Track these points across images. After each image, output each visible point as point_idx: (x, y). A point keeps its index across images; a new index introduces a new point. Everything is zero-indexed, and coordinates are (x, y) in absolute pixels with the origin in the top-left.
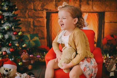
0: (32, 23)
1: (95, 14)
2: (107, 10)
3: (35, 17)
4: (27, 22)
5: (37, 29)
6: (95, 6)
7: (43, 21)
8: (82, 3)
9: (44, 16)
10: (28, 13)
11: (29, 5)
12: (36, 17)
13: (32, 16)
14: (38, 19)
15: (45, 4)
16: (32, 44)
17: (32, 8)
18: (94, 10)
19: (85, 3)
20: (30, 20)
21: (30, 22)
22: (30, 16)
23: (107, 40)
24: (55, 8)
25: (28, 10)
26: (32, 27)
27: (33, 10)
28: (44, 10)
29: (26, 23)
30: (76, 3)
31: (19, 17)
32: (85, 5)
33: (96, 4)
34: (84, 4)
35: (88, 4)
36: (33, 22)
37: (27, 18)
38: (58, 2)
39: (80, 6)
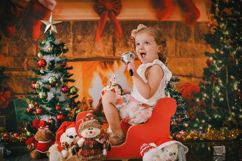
1: (139, 62)
4: (26, 76)
8: (117, 44)
10: (27, 62)
11: (30, 49)
19: (122, 45)
20: (30, 73)
22: (30, 67)
24: (73, 53)
25: (27, 58)
29: (24, 79)
30: (106, 44)
31: (12, 69)
32: (122, 47)
34: (120, 46)
35: (127, 45)
37: (25, 71)
38: (77, 43)
39: (114, 49)
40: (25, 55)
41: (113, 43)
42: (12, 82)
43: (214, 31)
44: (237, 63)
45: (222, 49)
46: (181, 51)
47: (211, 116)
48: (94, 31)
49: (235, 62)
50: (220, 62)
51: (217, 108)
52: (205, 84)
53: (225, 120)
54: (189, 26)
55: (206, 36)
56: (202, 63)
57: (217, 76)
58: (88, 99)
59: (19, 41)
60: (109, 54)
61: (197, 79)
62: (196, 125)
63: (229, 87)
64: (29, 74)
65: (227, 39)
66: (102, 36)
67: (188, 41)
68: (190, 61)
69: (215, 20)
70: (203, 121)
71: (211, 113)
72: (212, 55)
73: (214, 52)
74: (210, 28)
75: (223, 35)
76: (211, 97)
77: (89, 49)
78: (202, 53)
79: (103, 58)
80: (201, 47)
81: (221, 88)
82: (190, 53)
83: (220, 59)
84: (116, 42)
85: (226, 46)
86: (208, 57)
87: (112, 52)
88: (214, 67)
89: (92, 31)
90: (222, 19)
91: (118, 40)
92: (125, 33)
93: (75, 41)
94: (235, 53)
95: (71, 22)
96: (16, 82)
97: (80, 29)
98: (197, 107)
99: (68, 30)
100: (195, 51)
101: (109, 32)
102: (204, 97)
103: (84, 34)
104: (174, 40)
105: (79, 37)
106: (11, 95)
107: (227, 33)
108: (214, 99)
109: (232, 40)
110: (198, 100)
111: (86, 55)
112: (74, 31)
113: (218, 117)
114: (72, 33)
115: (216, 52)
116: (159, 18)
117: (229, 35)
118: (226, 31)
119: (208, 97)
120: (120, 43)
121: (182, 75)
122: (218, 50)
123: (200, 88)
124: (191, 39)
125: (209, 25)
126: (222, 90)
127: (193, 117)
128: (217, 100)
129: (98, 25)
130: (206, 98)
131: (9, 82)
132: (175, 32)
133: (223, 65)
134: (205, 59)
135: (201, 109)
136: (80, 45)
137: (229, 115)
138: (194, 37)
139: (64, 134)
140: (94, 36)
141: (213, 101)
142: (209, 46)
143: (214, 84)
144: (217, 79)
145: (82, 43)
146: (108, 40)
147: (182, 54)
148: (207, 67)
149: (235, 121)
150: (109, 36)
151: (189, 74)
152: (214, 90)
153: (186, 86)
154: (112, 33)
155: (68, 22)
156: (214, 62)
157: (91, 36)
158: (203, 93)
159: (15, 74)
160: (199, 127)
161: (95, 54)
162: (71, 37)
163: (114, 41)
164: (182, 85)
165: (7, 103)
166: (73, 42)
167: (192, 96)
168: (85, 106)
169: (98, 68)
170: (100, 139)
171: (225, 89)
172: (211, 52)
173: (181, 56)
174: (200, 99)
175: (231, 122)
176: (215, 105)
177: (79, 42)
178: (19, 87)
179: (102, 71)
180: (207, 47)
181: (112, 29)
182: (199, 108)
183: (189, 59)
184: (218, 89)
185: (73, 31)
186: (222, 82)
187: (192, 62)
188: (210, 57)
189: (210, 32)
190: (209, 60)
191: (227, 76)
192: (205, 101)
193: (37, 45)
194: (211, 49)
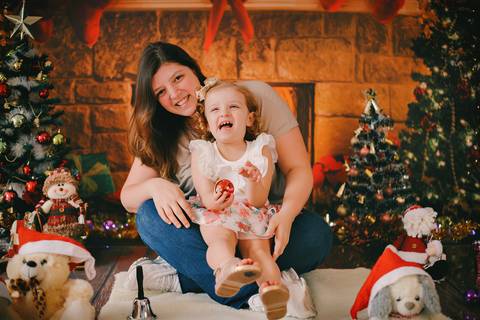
0: (87, 120)
1: (286, 90)
2: (322, 78)
3: (98, 101)
4: (74, 115)
5: (102, 137)
6: (283, 64)
7: (124, 114)
8: (243, 55)
9: (124, 98)
10: (76, 87)
11: (79, 63)
12: (100, 99)
13: (87, 99)
14: (105, 107)
15: (129, 59)
16: (87, 186)
17: (89, 73)
18: (282, 78)
19: (253, 57)
20: (82, 108)
21: (82, 115)
22: (82, 97)
23: (325, 173)
25: (74, 80)
26: (88, 131)
27: (90, 77)
28: (126, 79)
29: (69, 120)
30: (224, 55)
32: (254, 61)
33: (287, 59)
34: (251, 59)
35: (263, 58)
36: (92, 117)
37: (71, 104)
39: (238, 64)
40: (72, 74)
41: (237, 53)
43: (431, 32)
44: (473, 95)
45: (445, 68)
46: (367, 68)
47: (420, 197)
48: (201, 29)
49: (470, 93)
50: (441, 92)
51: (432, 179)
52: (411, 134)
53: (447, 202)
54: (383, 22)
55: (413, 40)
56: (406, 93)
57: (433, 119)
59: (59, 48)
60: (228, 74)
63: (457, 141)
64: (79, 110)
65: (456, 48)
66: (215, 40)
67: (380, 52)
68: (384, 91)
69: (432, 11)
71: (420, 189)
72: (426, 79)
73: (429, 73)
74: (423, 26)
75: (448, 42)
76: (421, 158)
78: (405, 75)
80: (406, 63)
81: (441, 142)
82: (384, 75)
83: (442, 87)
84: (242, 51)
85: (452, 63)
86: (418, 83)
87: (235, 70)
88: (428, 103)
89: (197, 29)
90: (447, 10)
91: (245, 48)
92: (260, 34)
94: (469, 75)
95: (158, 14)
97: (174, 26)
99: (151, 28)
100: (393, 69)
101: (230, 33)
102: (407, 158)
103: (183, 36)
104: (353, 47)
107: (455, 37)
108: (427, 163)
109: (464, 50)
112: (163, 29)
113: (433, 198)
114: (159, 34)
115: (434, 73)
116: (325, 8)
117: (458, 40)
118: (453, 32)
119: (415, 159)
120: (250, 54)
122: (436, 69)
123: (400, 141)
124: (385, 48)
125: (421, 21)
126: (442, 146)
128: (432, 166)
129: (208, 18)
130: (412, 160)
132: (354, 34)
133: (447, 99)
134: (412, 86)
137: (455, 195)
138: (391, 44)
140: (201, 40)
141: (425, 167)
142: (420, 61)
143: (428, 134)
144: (433, 124)
146: (227, 48)
147: (368, 75)
148: (416, 101)
149: (465, 206)
150: (229, 40)
152: (428, 146)
154: (235, 33)
155: (153, 13)
156: (430, 92)
157: (195, 39)
158: (405, 151)
163: (239, 50)
171: (448, 145)
172: (423, 73)
173: (366, 80)
175: (458, 207)
176: (428, 174)
180: (417, 63)
181: (234, 27)
183: (382, 85)
184: (435, 143)
185: (160, 30)
186: (444, 131)
187: (387, 92)
188: (421, 82)
189: (423, 34)
190: (419, 89)
191: (454, 120)
192: (409, 166)
193: (94, 57)
194: (424, 67)
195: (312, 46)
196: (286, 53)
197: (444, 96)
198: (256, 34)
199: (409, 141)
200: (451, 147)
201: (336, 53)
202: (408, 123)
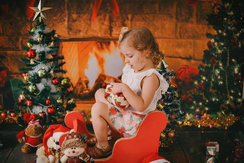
4: (21, 56)
8: (113, 23)
10: (22, 41)
11: (23, 28)
24: (68, 32)
25: (21, 37)
29: (19, 59)
30: (103, 24)
31: (7, 48)
32: (119, 26)
33: (138, 25)
34: (117, 26)
37: (20, 50)
38: (72, 22)
39: (111, 29)
40: (19, 34)
41: (110, 23)
42: (7, 61)
43: (218, 11)
44: (240, 46)
45: (225, 31)
46: (182, 31)
47: (209, 100)
48: (90, 9)
49: (238, 44)
50: (222, 44)
51: (215, 91)
52: (205, 66)
53: (223, 103)
54: (191, 5)
55: (208, 15)
56: (202, 45)
57: (217, 59)
58: (84, 79)
59: (12, 20)
60: (105, 34)
61: (196, 62)
62: (192, 108)
63: (230, 70)
64: (24, 53)
65: (231, 20)
66: (98, 15)
67: (189, 22)
68: (191, 43)
70: (201, 104)
71: (208, 96)
72: (214, 37)
73: (216, 34)
74: (214, 7)
75: (227, 16)
76: (210, 80)
77: (84, 29)
78: (203, 34)
79: (99, 38)
80: (203, 28)
81: (221, 71)
82: (191, 35)
83: (223, 41)
84: (112, 21)
85: (229, 28)
86: (209, 39)
87: (109, 32)
88: (215, 50)
89: (88, 9)
91: (115, 19)
92: (122, 12)
93: (70, 20)
94: (238, 34)
96: (11, 62)
97: (75, 7)
98: (195, 90)
99: (62, 9)
100: (196, 32)
101: (106, 11)
102: (202, 80)
103: (80, 13)
104: (174, 20)
105: (75, 16)
106: (7, 74)
107: (232, 13)
108: (213, 82)
109: (236, 21)
110: (196, 83)
111: (81, 35)
112: (69, 9)
113: (215, 100)
114: (67, 12)
115: (218, 33)
117: (233, 15)
118: (230, 12)
119: (207, 80)
120: (117, 23)
121: (180, 57)
122: (220, 31)
123: (198, 70)
124: (192, 19)
125: (213, 5)
126: (221, 73)
127: (190, 99)
128: (216, 84)
130: (205, 81)
131: (5, 62)
132: (175, 11)
133: (225, 48)
134: (206, 41)
135: (199, 92)
136: (75, 24)
137: (227, 99)
138: (195, 17)
139: (51, 138)
140: (90, 15)
141: (212, 84)
142: (211, 26)
143: (214, 67)
144: (217, 62)
145: (77, 22)
146: (105, 19)
147: (182, 35)
148: (208, 49)
149: (232, 105)
150: (106, 15)
151: (188, 57)
152: (214, 73)
153: (185, 68)
154: (108, 11)
156: (216, 44)
157: (87, 15)
158: (201, 76)
159: (10, 54)
160: (195, 110)
161: (91, 34)
162: (65, 16)
163: (111, 21)
164: (181, 67)
165: (4, 82)
166: (68, 21)
167: (190, 78)
168: (81, 86)
169: (95, 49)
170: (84, 158)
171: (225, 72)
172: (213, 34)
173: (181, 37)
174: (198, 83)
175: (229, 105)
176: (213, 88)
177: (74, 21)
178: (15, 66)
179: (98, 52)
180: (209, 28)
181: (108, 8)
182: (197, 90)
183: (190, 40)
184: (217, 72)
185: (67, 10)
186: (223, 65)
187: (193, 44)
188: (211, 38)
189: (214, 12)
190: (210, 42)
191: (228, 59)
192: (203, 84)
193: (31, 24)
194: (213, 30)
195: (151, 18)
196: (137, 22)
197: (223, 46)
198: (120, 12)
199: (204, 70)
200: (226, 73)
201: (165, 22)
202: (203, 61)
